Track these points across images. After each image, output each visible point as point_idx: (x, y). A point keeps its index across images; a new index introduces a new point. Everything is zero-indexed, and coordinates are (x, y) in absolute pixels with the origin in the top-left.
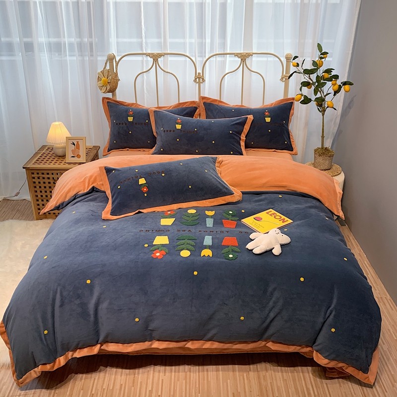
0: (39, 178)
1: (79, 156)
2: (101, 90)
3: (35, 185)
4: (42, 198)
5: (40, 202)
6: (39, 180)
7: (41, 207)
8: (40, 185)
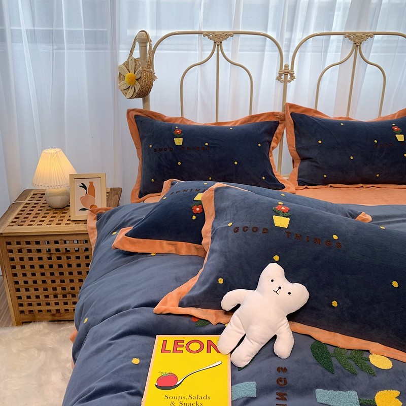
0: (20, 251)
2: (126, 94)
3: (13, 263)
4: (26, 285)
5: (23, 293)
6: (21, 255)
7: (25, 300)
8: (22, 263)
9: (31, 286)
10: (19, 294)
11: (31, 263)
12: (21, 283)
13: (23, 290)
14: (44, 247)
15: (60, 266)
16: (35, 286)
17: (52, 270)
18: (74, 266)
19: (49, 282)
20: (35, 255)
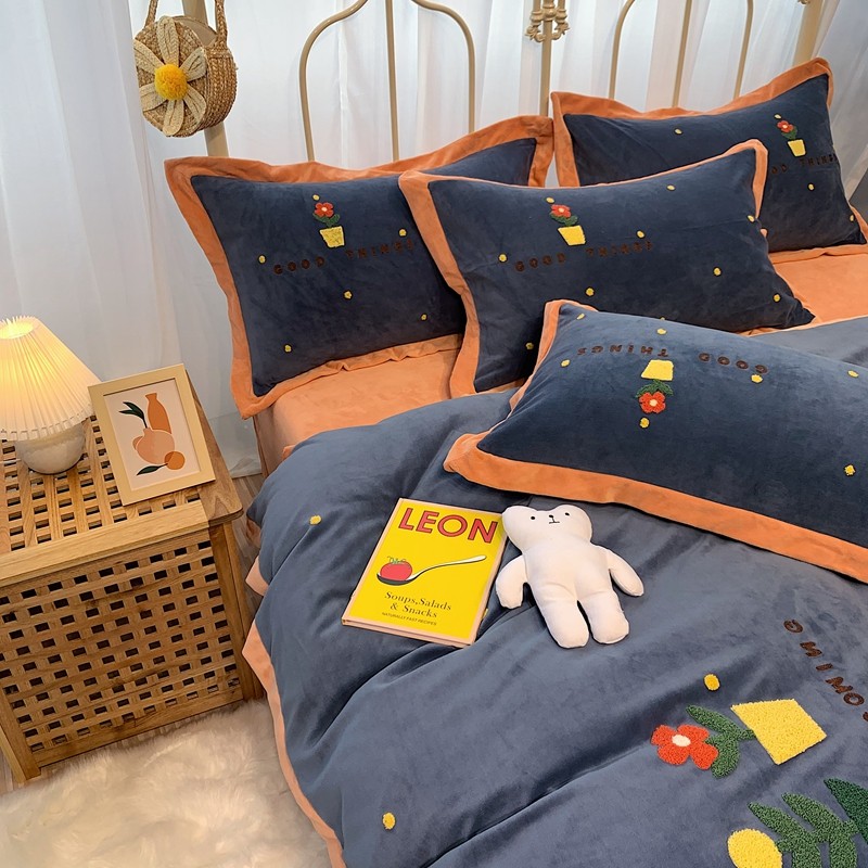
1: (174, 460)
2: (159, 123)
4: (39, 689)
5: (33, 707)
7: (40, 721)
8: (20, 642)
9: (52, 686)
10: (21, 712)
11: (45, 635)
12: (24, 686)
13: (30, 700)
14: (72, 592)
15: (123, 621)
16: (63, 682)
17: (101, 637)
18: (158, 611)
19: (98, 664)
20: (52, 617)
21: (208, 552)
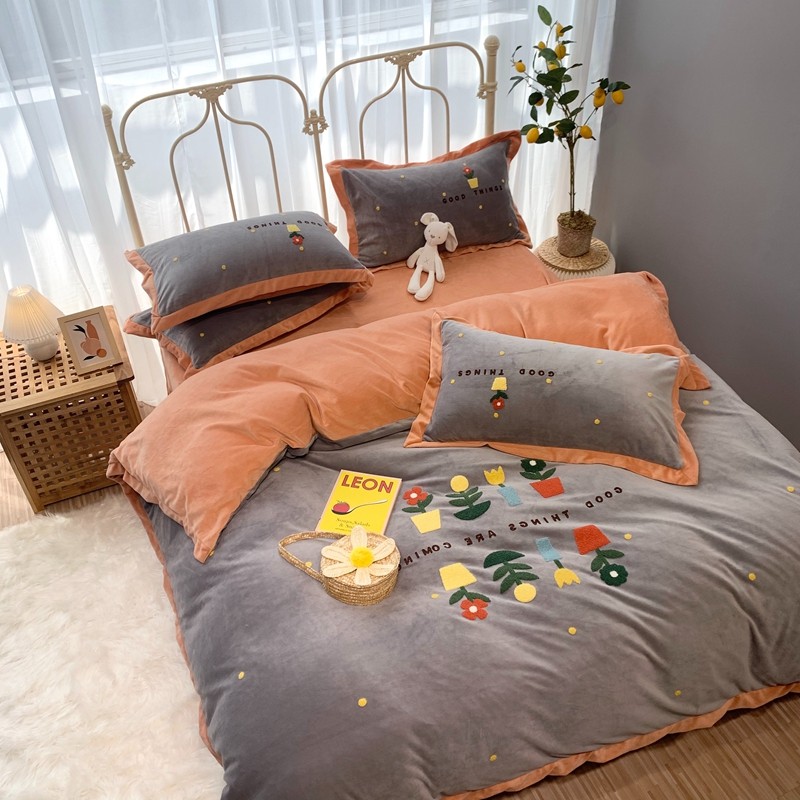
0: (25, 426)
1: (101, 353)
3: (18, 443)
4: (41, 463)
5: (39, 473)
6: (27, 431)
7: (42, 481)
8: (30, 439)
9: (48, 463)
10: (33, 475)
11: (42, 436)
12: (34, 462)
13: (38, 470)
14: (53, 415)
15: (80, 430)
17: (69, 438)
19: (69, 452)
21: (119, 397)
